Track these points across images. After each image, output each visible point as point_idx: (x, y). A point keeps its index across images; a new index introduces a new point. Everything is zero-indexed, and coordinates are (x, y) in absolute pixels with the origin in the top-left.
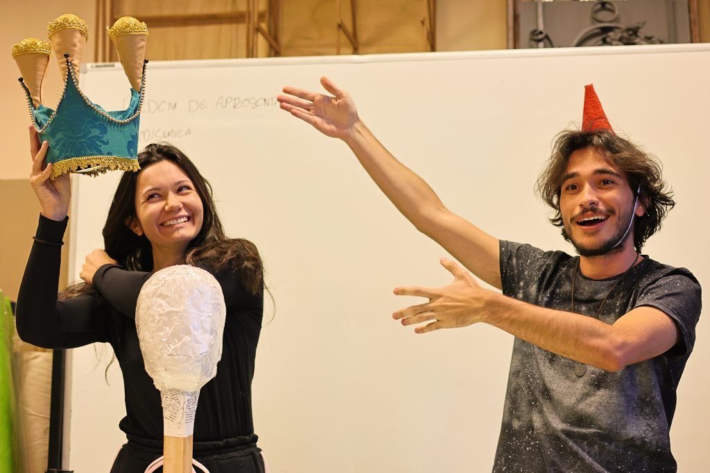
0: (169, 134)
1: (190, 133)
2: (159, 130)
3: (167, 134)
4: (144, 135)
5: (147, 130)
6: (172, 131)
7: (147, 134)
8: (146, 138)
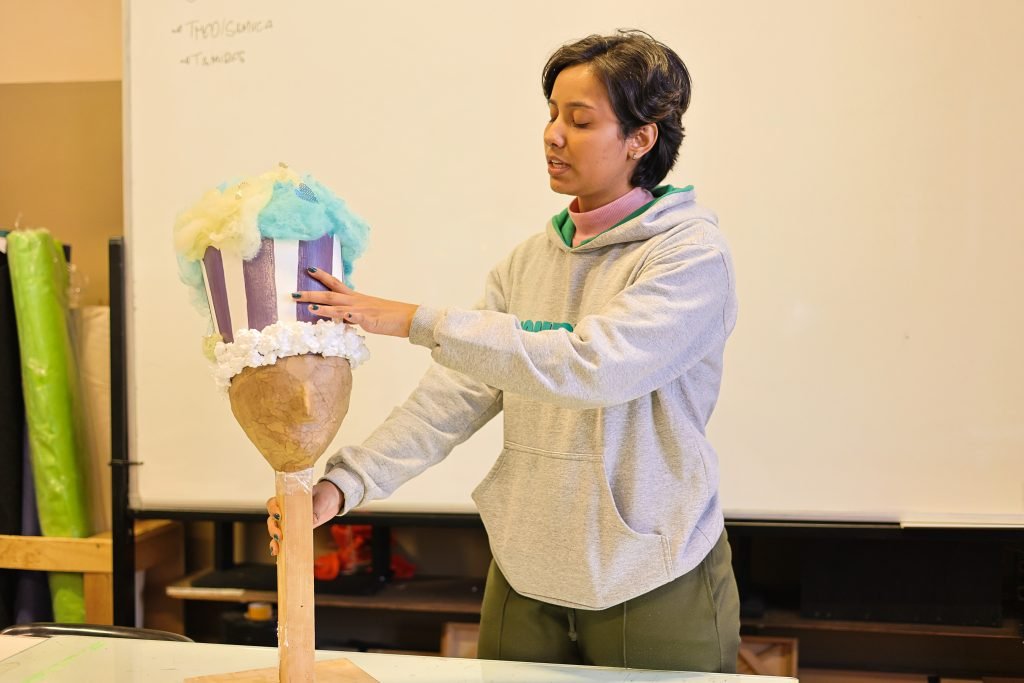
0: (244, 28)
1: (271, 26)
2: (231, 22)
3: (241, 28)
4: (212, 29)
5: (216, 23)
6: (248, 23)
7: (216, 26)
8: (215, 32)
